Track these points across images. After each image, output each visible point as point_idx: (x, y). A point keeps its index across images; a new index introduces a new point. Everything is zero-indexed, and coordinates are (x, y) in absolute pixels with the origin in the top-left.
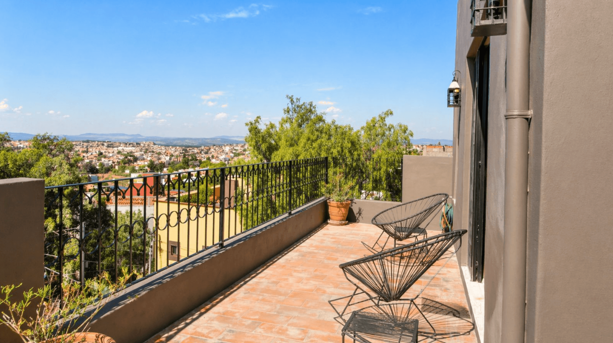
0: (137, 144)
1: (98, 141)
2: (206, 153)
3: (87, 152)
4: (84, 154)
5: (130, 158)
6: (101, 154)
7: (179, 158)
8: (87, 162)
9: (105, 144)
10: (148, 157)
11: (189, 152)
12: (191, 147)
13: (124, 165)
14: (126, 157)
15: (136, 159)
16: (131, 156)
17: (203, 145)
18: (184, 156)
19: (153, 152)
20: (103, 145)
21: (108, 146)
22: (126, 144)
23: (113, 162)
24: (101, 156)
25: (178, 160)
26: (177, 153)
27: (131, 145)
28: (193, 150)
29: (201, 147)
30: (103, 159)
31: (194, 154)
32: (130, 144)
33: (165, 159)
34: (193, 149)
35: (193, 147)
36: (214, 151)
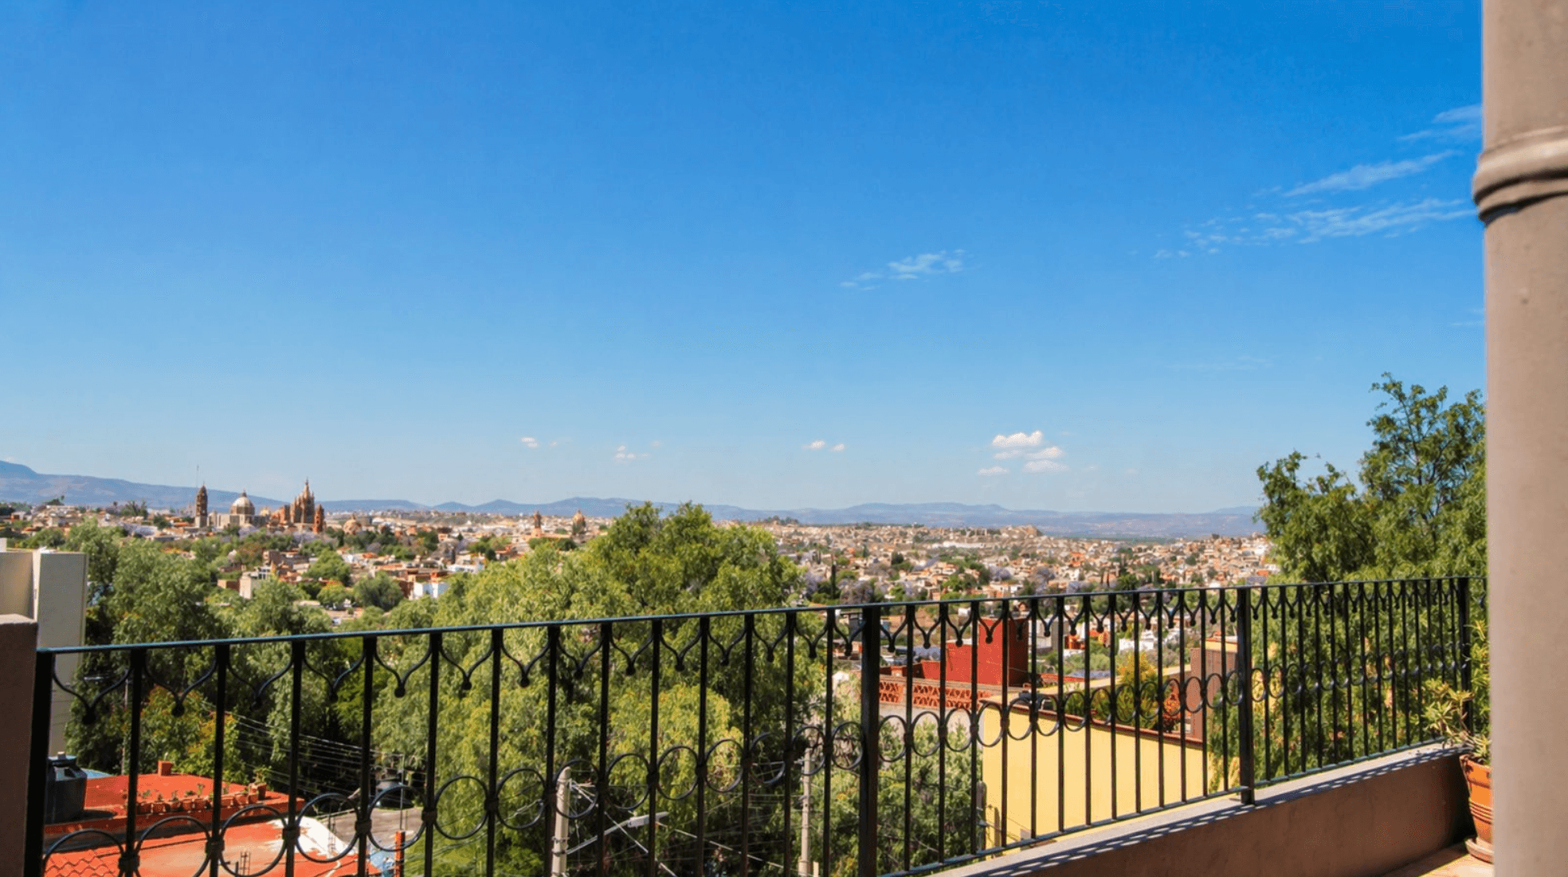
0: (991, 532)
1: (892, 525)
2: (1191, 561)
3: (865, 554)
4: (859, 562)
5: (969, 571)
6: (898, 560)
7: (1106, 574)
8: (866, 583)
9: (911, 532)
10: (1020, 572)
11: (1139, 557)
12: (1144, 541)
13: (955, 593)
14: (961, 571)
15: (986, 577)
16: (973, 567)
17: (1181, 535)
18: (1123, 571)
19: (1034, 556)
20: (904, 535)
21: (917, 539)
22: (963, 533)
23: (928, 584)
24: (899, 565)
25: (1105, 580)
26: (1102, 559)
27: (975, 537)
28: (1149, 552)
29: (1174, 542)
30: (902, 574)
31: (1153, 565)
32: (972, 534)
33: (1068, 578)
34: (1150, 548)
35: (1151, 542)
36: (1217, 554)
